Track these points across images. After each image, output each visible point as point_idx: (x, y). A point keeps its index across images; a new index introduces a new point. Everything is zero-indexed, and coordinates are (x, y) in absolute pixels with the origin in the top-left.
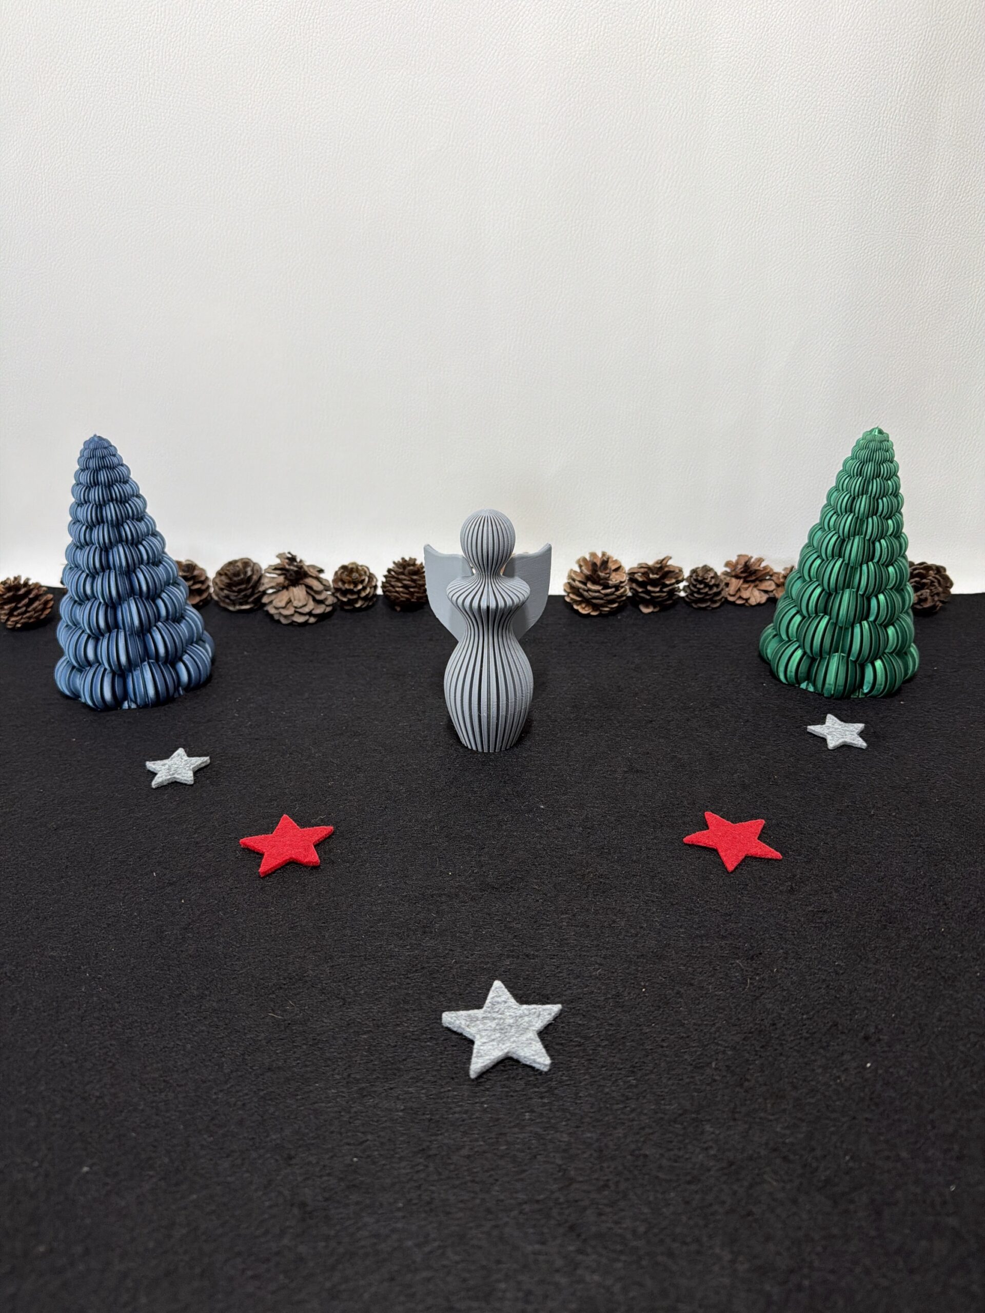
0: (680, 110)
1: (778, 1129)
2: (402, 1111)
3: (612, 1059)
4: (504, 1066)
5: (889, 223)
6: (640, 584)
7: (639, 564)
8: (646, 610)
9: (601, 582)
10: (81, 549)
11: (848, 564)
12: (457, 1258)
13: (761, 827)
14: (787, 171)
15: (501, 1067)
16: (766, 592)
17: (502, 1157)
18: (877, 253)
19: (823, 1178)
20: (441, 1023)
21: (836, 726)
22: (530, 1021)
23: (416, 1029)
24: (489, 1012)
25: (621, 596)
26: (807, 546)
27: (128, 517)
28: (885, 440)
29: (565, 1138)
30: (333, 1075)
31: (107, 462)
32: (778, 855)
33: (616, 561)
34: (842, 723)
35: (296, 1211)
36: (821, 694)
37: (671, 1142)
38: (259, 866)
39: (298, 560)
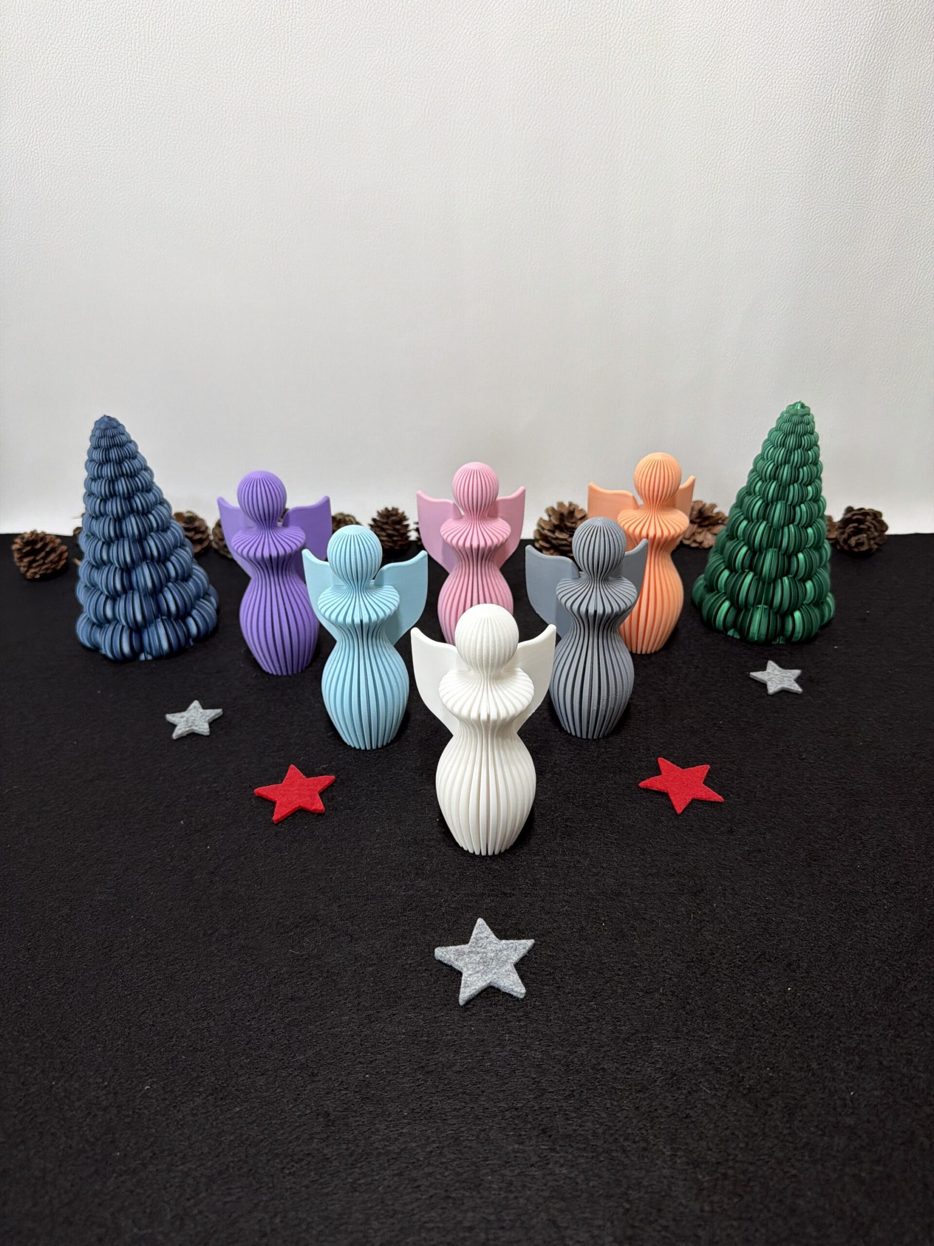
0: (642, 87)
1: (713, 1046)
2: (404, 1034)
3: (577, 986)
4: (487, 994)
9: (568, 530)
10: (96, 520)
12: (452, 1156)
13: (707, 771)
15: (484, 996)
16: (717, 535)
18: (826, 223)
19: (748, 1086)
20: (434, 957)
21: (776, 672)
22: (508, 954)
23: (413, 962)
24: (474, 947)
27: (138, 490)
30: (345, 1003)
31: (117, 440)
32: (720, 798)
33: (581, 510)
34: (781, 669)
35: (321, 1119)
38: (272, 813)
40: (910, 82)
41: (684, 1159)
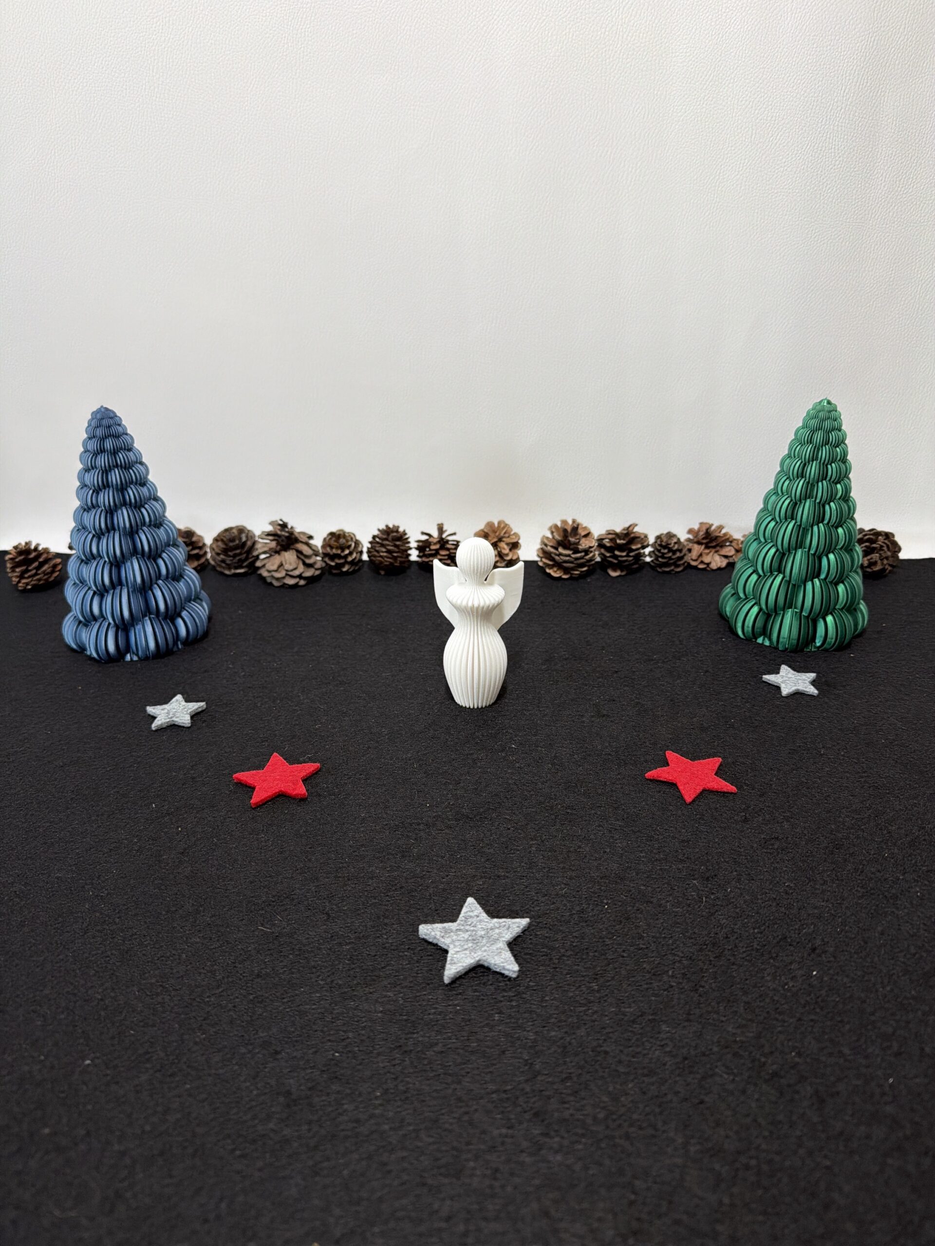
0: (642, 109)
1: (730, 1029)
2: (381, 1012)
3: (576, 967)
4: (476, 973)
5: (837, 213)
6: (608, 549)
7: (607, 531)
8: (614, 574)
9: (572, 547)
10: (88, 512)
11: (800, 526)
12: (431, 1140)
13: (718, 764)
14: (741, 165)
15: (472, 974)
16: (726, 557)
17: (472, 1052)
18: (826, 241)
19: (771, 1071)
20: (417, 935)
21: (790, 675)
22: (500, 933)
23: (394, 940)
24: (463, 925)
25: (591, 560)
26: (762, 510)
27: (131, 482)
28: (833, 410)
29: (532, 1036)
30: (316, 981)
31: (113, 430)
32: (733, 789)
33: (585, 528)
34: (795, 673)
35: (281, 1099)
36: (776, 648)
37: (630, 1040)
38: (251, 798)
39: (289, 527)
40: (903, 105)
41: (698, 1147)
